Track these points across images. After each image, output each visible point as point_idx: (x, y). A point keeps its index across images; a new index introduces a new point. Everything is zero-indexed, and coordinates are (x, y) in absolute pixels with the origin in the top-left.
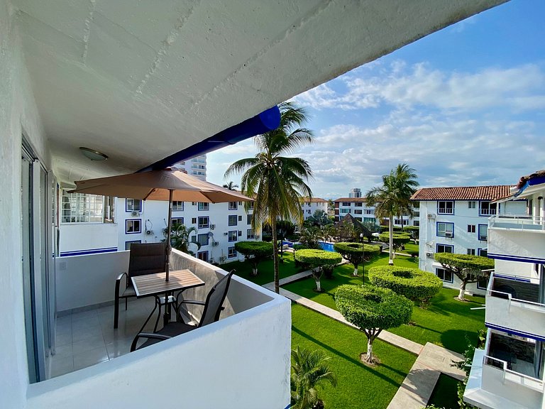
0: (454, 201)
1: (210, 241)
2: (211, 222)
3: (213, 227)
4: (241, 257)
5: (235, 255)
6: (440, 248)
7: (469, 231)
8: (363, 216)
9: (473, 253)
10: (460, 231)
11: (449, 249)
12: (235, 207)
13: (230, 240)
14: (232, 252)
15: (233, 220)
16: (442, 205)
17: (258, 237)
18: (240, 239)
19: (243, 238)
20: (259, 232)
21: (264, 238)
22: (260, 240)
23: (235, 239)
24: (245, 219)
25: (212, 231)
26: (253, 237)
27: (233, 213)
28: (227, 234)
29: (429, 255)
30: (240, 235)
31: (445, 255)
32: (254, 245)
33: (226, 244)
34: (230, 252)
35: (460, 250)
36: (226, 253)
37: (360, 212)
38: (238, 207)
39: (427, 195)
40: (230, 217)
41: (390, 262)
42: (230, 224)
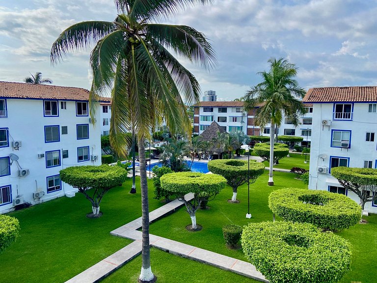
0: (353, 103)
1: (14, 168)
2: (13, 137)
3: (17, 145)
4: (69, 191)
5: (59, 188)
6: (334, 162)
7: (368, 140)
8: (228, 124)
9: (370, 166)
10: (359, 139)
11: (344, 162)
12: (55, 112)
13: (49, 164)
14: (53, 184)
15: (52, 134)
16: (339, 108)
17: (96, 158)
18: (66, 163)
19: (71, 162)
20: (97, 151)
21: (105, 161)
22: (98, 163)
23: (57, 162)
24: (73, 131)
25: (16, 152)
26: (86, 158)
27: (52, 121)
28: (42, 156)
29: (321, 171)
30: (66, 155)
31: (339, 169)
32: (92, 171)
33: (41, 173)
34: (50, 183)
35: (356, 163)
36: (44, 187)
38: (61, 111)
39: (321, 96)
40: (47, 129)
41: (271, 180)
42: (48, 140)
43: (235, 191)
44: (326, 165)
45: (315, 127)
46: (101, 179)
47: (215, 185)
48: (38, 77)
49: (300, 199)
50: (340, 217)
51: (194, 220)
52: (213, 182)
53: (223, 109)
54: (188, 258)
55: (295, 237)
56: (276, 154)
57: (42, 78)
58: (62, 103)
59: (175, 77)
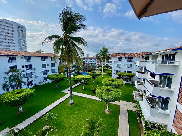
1: (33, 76)
2: (33, 67)
3: (34, 69)
4: (50, 81)
5: (47, 81)
6: (117, 71)
7: (125, 66)
8: (92, 63)
9: (126, 72)
10: (123, 66)
11: (120, 71)
12: (45, 60)
13: (44, 74)
14: (45, 80)
16: (118, 59)
17: (57, 72)
18: (48, 74)
19: (50, 73)
20: (57, 70)
21: (60, 73)
22: (58, 73)
23: (46, 74)
24: (50, 65)
25: (34, 71)
26: (54, 72)
27: (44, 62)
28: (42, 72)
29: (114, 74)
30: (48, 72)
31: (118, 73)
32: (56, 76)
33: (41, 77)
34: (44, 79)
35: (122, 72)
36: (42, 80)
37: (91, 62)
38: (47, 60)
39: (114, 56)
40: (43, 65)
41: (103, 76)
42: (43, 68)
43: (94, 79)
44: (116, 72)
45: (113, 63)
46: (58, 78)
47: (89, 78)
48: (40, 51)
49: (110, 80)
50: (119, 85)
51: (84, 87)
52: (88, 77)
53: (91, 59)
54: (82, 97)
55: (108, 90)
56: (104, 70)
57: (41, 51)
58: (47, 58)
59: (78, 51)
